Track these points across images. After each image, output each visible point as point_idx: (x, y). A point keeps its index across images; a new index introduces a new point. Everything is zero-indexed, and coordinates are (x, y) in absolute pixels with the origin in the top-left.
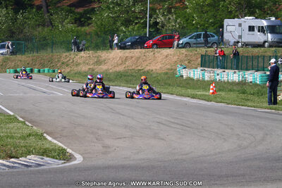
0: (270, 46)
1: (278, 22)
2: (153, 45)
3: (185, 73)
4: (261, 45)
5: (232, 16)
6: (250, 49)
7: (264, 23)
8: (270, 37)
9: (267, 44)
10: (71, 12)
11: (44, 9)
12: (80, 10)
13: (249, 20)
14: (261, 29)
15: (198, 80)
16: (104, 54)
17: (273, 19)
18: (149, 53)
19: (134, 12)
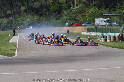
0: (107, 26)
1: (110, 19)
2: (76, 25)
3: (83, 33)
4: (105, 26)
5: (98, 18)
6: (102, 27)
7: (106, 20)
8: (107, 23)
9: (106, 25)
10: (55, 17)
11: (48, 16)
12: (58, 16)
13: (102, 19)
14: (105, 21)
15: (86, 35)
16: (62, 28)
17: (108, 19)
18: (74, 28)
19: (72, 17)
